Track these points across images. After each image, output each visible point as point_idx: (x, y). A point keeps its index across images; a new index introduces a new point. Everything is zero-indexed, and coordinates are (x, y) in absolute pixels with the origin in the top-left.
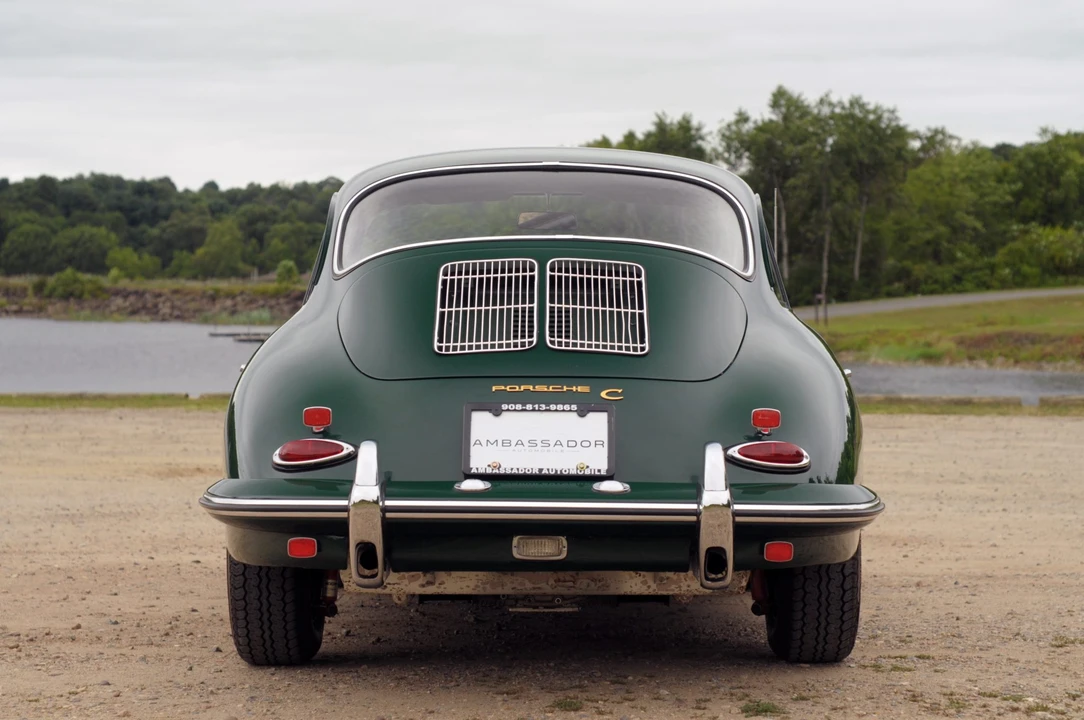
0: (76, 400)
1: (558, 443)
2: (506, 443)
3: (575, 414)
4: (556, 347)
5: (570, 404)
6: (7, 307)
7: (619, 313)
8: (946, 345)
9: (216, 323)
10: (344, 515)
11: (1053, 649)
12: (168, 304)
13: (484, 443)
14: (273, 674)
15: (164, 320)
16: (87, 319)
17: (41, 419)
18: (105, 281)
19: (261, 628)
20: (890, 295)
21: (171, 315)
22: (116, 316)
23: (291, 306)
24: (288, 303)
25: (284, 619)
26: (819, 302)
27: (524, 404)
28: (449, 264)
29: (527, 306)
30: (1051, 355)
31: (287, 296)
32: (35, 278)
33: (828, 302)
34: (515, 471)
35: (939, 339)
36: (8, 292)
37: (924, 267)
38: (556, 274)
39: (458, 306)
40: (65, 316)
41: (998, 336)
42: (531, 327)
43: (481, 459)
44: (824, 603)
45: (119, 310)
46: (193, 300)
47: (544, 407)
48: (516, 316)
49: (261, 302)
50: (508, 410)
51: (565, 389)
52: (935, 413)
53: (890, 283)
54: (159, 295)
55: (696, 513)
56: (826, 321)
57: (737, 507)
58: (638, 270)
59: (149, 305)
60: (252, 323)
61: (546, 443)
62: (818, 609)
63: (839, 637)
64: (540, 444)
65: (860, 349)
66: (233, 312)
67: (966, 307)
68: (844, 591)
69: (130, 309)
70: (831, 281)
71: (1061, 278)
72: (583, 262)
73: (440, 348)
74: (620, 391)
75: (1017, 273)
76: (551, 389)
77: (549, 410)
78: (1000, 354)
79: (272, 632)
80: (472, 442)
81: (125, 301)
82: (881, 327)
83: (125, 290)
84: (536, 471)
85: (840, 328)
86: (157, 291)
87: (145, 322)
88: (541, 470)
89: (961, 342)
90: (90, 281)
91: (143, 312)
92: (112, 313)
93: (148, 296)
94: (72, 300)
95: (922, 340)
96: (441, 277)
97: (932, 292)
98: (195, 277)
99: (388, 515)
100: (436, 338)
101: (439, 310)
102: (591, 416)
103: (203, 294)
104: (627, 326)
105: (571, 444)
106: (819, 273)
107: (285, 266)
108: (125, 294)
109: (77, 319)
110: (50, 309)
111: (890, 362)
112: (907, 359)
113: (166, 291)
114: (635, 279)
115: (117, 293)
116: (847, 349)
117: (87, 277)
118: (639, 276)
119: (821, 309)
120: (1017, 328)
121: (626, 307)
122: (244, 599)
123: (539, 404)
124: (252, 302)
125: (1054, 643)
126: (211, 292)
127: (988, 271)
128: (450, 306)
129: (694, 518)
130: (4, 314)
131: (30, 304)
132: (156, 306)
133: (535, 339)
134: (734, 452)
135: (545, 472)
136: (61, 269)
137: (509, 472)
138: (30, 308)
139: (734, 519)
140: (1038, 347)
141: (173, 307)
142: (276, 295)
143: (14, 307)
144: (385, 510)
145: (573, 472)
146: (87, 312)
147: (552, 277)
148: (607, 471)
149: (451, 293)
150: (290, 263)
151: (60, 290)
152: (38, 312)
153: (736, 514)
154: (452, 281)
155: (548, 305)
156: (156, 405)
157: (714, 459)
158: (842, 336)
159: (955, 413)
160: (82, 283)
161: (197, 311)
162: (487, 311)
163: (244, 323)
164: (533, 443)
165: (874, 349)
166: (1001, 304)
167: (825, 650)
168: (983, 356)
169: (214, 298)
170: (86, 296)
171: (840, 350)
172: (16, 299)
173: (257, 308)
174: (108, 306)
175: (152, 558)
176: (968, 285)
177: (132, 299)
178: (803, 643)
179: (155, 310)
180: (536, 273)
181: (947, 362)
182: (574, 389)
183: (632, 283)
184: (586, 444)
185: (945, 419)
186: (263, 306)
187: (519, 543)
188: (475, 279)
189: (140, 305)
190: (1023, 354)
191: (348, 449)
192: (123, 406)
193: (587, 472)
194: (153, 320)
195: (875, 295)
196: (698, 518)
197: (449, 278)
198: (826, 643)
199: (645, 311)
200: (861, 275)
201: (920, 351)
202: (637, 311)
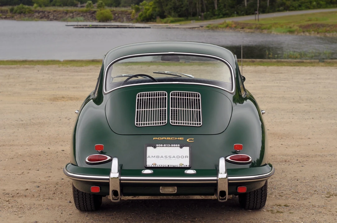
0: (24, 62)
1: (174, 157)
2: (158, 157)
3: (179, 148)
4: (173, 124)
5: (178, 144)
6: (2, 17)
7: (193, 111)
8: (296, 28)
9: (67, 21)
10: (108, 181)
11: (326, 198)
12: (52, 15)
13: (151, 157)
14: (87, 216)
15: (51, 20)
16: (27, 20)
17: (13, 71)
18: (32, 8)
19: (83, 202)
20: (279, 11)
21: (53, 19)
22: (36, 19)
23: (91, 15)
24: (90, 14)
25: (90, 200)
26: (256, 14)
27: (163, 144)
28: (140, 93)
29: (164, 109)
30: (329, 30)
31: (89, 12)
32: (10, 7)
33: (259, 13)
34: (161, 166)
35: (294, 25)
36: (2, 12)
37: (289, 2)
38: (173, 97)
39: (142, 109)
40: (20, 19)
41: (312, 25)
42: (165, 117)
43: (150, 162)
44: (256, 194)
45: (37, 17)
46: (60, 14)
47: (169, 145)
48: (161, 112)
49: (81, 14)
50: (158, 146)
51: (176, 138)
52: (292, 66)
53: (279, 7)
54: (49, 12)
55: (217, 180)
56: (258, 20)
57: (229, 178)
58: (199, 95)
59: (46, 15)
60: (78, 21)
61: (170, 157)
62: (254, 196)
63: (261, 204)
64: (168, 157)
65: (269, 29)
66: (73, 17)
67: (302, 15)
68: (262, 191)
69: (40, 17)
70: (260, 7)
71: (332, 5)
72: (181, 92)
73: (137, 124)
74: (193, 139)
75: (318, 4)
76: (171, 139)
77: (171, 146)
78: (313, 31)
79: (86, 203)
80: (147, 157)
81: (39, 14)
82: (276, 22)
83: (38, 11)
84: (167, 166)
85: (263, 22)
86: (49, 11)
87: (45, 21)
88: (168, 166)
89: (300, 27)
90: (27, 8)
91: (45, 18)
92: (35, 18)
93: (46, 13)
94: (22, 14)
95: (288, 26)
96: (137, 98)
97: (292, 10)
98: (60, 6)
99: (122, 181)
100: (136, 120)
101: (136, 110)
102: (184, 148)
103: (63, 12)
104: (195, 116)
105: (178, 157)
106: (257, 4)
107: (89, 3)
108: (39, 12)
109: (24, 20)
110: (15, 17)
111: (278, 34)
112: (284, 32)
113: (52, 11)
114: (198, 98)
115: (36, 12)
116: (265, 29)
117: (26, 6)
118: (199, 97)
119: (257, 16)
120: (318, 22)
121: (195, 109)
122: (78, 194)
123: (168, 144)
124: (78, 14)
125: (327, 195)
126: (65, 11)
127: (309, 3)
128: (140, 109)
129: (216, 182)
130: (1, 19)
131: (9, 15)
132: (48, 16)
133: (166, 121)
134: (228, 158)
135: (170, 166)
136: (19, 4)
137: (159, 166)
138: (9, 17)
139: (228, 182)
140: (325, 28)
141: (54, 16)
142: (86, 12)
143: (4, 17)
144: (121, 180)
145: (179, 166)
146: (27, 18)
147: (172, 98)
148: (189, 166)
149: (140, 104)
150: (90, 2)
151: (18, 11)
152: (12, 18)
153: (229, 180)
154: (141, 99)
155: (170, 108)
156: (50, 64)
157: (222, 163)
158: (263, 25)
159: (298, 66)
160: (25, 9)
161: (61, 17)
162: (151, 110)
163: (76, 21)
164: (166, 157)
165: (273, 28)
166: (314, 14)
167: (256, 207)
168: (307, 31)
169: (66, 13)
170: (26, 13)
171: (263, 29)
172: (4, 14)
173: (79, 16)
174: (33, 16)
175: (49, 148)
176: (303, 8)
177: (41, 13)
178: (249, 205)
179: (48, 17)
180: (167, 96)
181: (296, 33)
182: (179, 139)
183: (197, 99)
184: (182, 157)
185: (295, 68)
186: (82, 16)
187: (162, 188)
188: (148, 98)
189: (43, 15)
190: (320, 30)
191: (109, 158)
192: (39, 64)
193: (183, 166)
194: (48, 20)
195: (274, 11)
196: (217, 182)
197: (139, 98)
198: (257, 205)
199: (201, 110)
200: (269, 5)
201: (288, 29)
202: (198, 110)
